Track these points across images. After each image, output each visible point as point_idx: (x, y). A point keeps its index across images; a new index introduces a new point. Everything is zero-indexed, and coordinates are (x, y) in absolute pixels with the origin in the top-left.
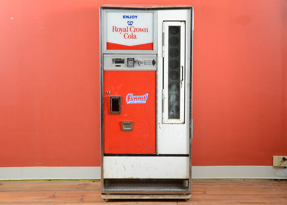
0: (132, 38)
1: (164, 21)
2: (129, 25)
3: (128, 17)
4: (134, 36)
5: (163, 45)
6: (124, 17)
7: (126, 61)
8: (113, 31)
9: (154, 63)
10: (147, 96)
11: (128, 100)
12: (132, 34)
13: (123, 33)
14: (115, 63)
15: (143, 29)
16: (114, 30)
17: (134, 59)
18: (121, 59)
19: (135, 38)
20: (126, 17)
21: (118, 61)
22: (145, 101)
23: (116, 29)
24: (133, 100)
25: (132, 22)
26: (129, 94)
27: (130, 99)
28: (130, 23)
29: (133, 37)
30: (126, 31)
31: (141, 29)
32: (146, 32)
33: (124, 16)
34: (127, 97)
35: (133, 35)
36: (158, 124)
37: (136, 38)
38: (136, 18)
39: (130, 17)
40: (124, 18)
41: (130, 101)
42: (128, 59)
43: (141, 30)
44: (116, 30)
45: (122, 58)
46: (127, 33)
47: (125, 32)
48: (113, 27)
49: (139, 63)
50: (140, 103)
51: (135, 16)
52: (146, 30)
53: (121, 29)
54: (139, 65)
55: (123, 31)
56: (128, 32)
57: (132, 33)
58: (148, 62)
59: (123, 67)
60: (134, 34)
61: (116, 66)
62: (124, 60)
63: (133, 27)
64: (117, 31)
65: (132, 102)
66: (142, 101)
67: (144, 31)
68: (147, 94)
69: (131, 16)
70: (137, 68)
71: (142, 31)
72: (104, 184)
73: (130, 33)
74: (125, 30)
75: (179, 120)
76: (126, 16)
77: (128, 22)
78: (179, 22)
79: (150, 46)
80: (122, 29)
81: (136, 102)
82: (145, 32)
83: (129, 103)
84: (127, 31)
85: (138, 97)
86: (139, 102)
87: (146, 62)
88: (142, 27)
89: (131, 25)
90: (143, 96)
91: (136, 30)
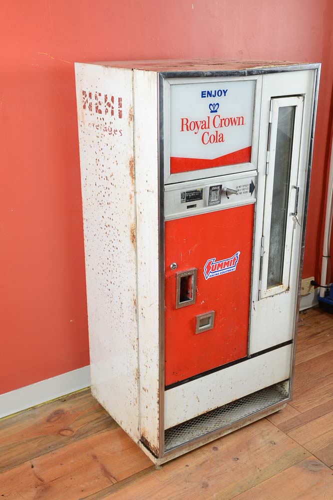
0: (217, 142)
1: (272, 98)
2: (212, 112)
3: (209, 94)
4: (220, 136)
5: (268, 149)
6: (203, 95)
7: (206, 194)
8: (182, 130)
9: (253, 188)
10: (238, 256)
11: (207, 272)
12: (217, 132)
13: (201, 132)
14: (186, 202)
15: (236, 119)
16: (185, 127)
17: (221, 186)
18: (196, 191)
19: (221, 140)
20: (206, 95)
21: (193, 196)
22: (235, 267)
23: (188, 124)
24: (216, 270)
25: (218, 104)
26: (208, 261)
27: (211, 270)
28: (214, 109)
29: (218, 139)
30: (205, 128)
31: (233, 119)
32: (241, 126)
33: (202, 92)
34: (205, 267)
35: (218, 135)
36: (252, 303)
37: (222, 141)
38: (225, 95)
39: (213, 93)
40: (202, 97)
41: (211, 274)
42: (211, 188)
43: (232, 121)
44: (187, 126)
45: (198, 188)
46: (207, 130)
47: (205, 130)
48: (183, 120)
49: (227, 193)
50: (228, 272)
51: (224, 91)
52: (241, 119)
53: (197, 122)
54: (228, 198)
55: (200, 128)
56: (209, 128)
57: (217, 129)
58: (242, 188)
59: (201, 208)
60: (220, 130)
61: (188, 207)
62: (202, 191)
63: (219, 116)
64: (189, 128)
65: (213, 274)
66: (229, 269)
67: (237, 123)
68: (239, 253)
69: (215, 91)
70: (226, 204)
71: (234, 123)
73: (212, 131)
74: (205, 125)
75: (282, 286)
76: (206, 93)
77: (211, 105)
78: (296, 97)
79: (245, 155)
80: (199, 123)
81: (220, 272)
82: (239, 124)
83: (209, 277)
84: (207, 126)
85: (223, 261)
86: (226, 270)
87: (240, 189)
88: (234, 115)
89: (216, 111)
90: (232, 258)
91: (223, 121)
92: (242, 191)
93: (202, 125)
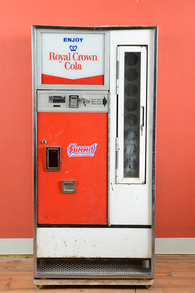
0: (76, 69)
1: (118, 46)
2: (72, 50)
3: (70, 40)
4: (78, 65)
5: (117, 77)
6: (65, 40)
7: (67, 100)
8: (50, 59)
9: (105, 102)
10: (95, 146)
11: (70, 152)
12: (76, 63)
13: (64, 62)
14: (53, 102)
15: (91, 57)
16: (52, 58)
17: (78, 96)
18: (60, 97)
19: (79, 68)
20: (67, 40)
21: (57, 100)
22: (93, 154)
23: (55, 56)
24: (77, 152)
25: (76, 46)
26: (71, 145)
27: (73, 151)
28: (73, 49)
29: (77, 67)
30: (67, 59)
31: (88, 57)
32: (95, 61)
33: (64, 38)
34: (68, 148)
35: (77, 65)
36: (110, 184)
37: (80, 69)
38: (81, 41)
39: (72, 40)
40: (64, 41)
41: (73, 154)
42: (70, 96)
43: (87, 58)
44: (54, 57)
45: (62, 96)
46: (69, 61)
47: (67, 61)
48: (50, 53)
49: (85, 102)
50: (87, 156)
51: (80, 39)
52: (95, 57)
53: (61, 56)
54: (85, 105)
55: (63, 59)
56: (70, 60)
57: (76, 61)
59: (64, 108)
60: (79, 62)
61: (54, 106)
62: (65, 98)
63: (77, 54)
64: (55, 59)
65: (75, 154)
66: (89, 154)
67: (92, 59)
68: (96, 144)
69: (74, 39)
70: (82, 109)
71: (89, 59)
72: (37, 265)
73: (72, 62)
74: (67, 58)
75: (138, 178)
76: (67, 39)
77: (70, 46)
78: (139, 47)
79: (100, 80)
80: (62, 56)
81: (80, 154)
82: (93, 60)
83: (71, 156)
84: (68, 58)
85: (84, 147)
86: (85, 154)
87: (95, 101)
88: (89, 54)
89: (75, 50)
90: (91, 147)
91: (81, 57)
92: (96, 103)
93: (64, 57)
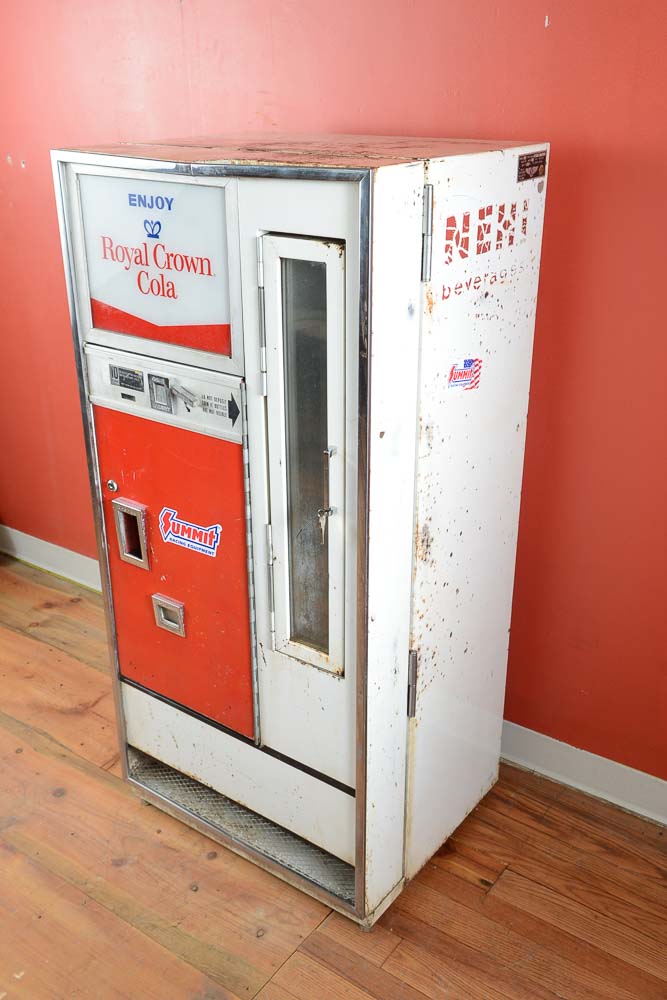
0: (164, 295)
2: (150, 236)
3: (142, 201)
4: (168, 285)
5: (262, 341)
6: (131, 200)
8: (105, 257)
9: (234, 411)
10: (218, 532)
11: (166, 529)
12: (162, 276)
13: (135, 269)
14: (120, 385)
15: (195, 260)
16: (108, 253)
17: (167, 380)
18: (134, 373)
19: (171, 293)
20: (137, 203)
21: (128, 380)
22: (215, 551)
23: (114, 249)
24: (179, 535)
25: (158, 223)
26: (165, 510)
27: (170, 529)
28: (153, 231)
29: (166, 290)
30: (141, 262)
31: (189, 260)
32: (206, 277)
33: (130, 195)
34: (161, 518)
35: (165, 283)
37: (173, 295)
38: (170, 209)
39: (148, 201)
40: (131, 204)
41: (171, 536)
42: (150, 376)
43: (188, 263)
44: (112, 252)
45: (138, 370)
46: (146, 269)
47: (141, 267)
48: (104, 239)
49: (187, 400)
50: (200, 551)
51: (167, 199)
52: (205, 263)
53: (126, 249)
54: (189, 410)
55: (133, 261)
56: (147, 265)
57: (161, 272)
58: (214, 402)
59: (140, 407)
60: (171, 276)
61: (124, 396)
62: (143, 378)
63: (163, 247)
64: (115, 257)
65: (175, 538)
66: (204, 548)
67: (199, 269)
68: (220, 528)
69: (152, 197)
70: (181, 418)
71: (192, 268)
73: (154, 272)
74: (140, 258)
76: (137, 198)
77: (146, 222)
78: (320, 244)
79: (221, 339)
80: (130, 252)
81: (186, 543)
82: (202, 273)
83: (168, 540)
84: (144, 260)
85: (193, 527)
86: (196, 546)
87: (209, 401)
88: (192, 253)
89: (156, 236)
90: (207, 530)
91: (172, 259)
92: (213, 408)
93: (134, 256)
